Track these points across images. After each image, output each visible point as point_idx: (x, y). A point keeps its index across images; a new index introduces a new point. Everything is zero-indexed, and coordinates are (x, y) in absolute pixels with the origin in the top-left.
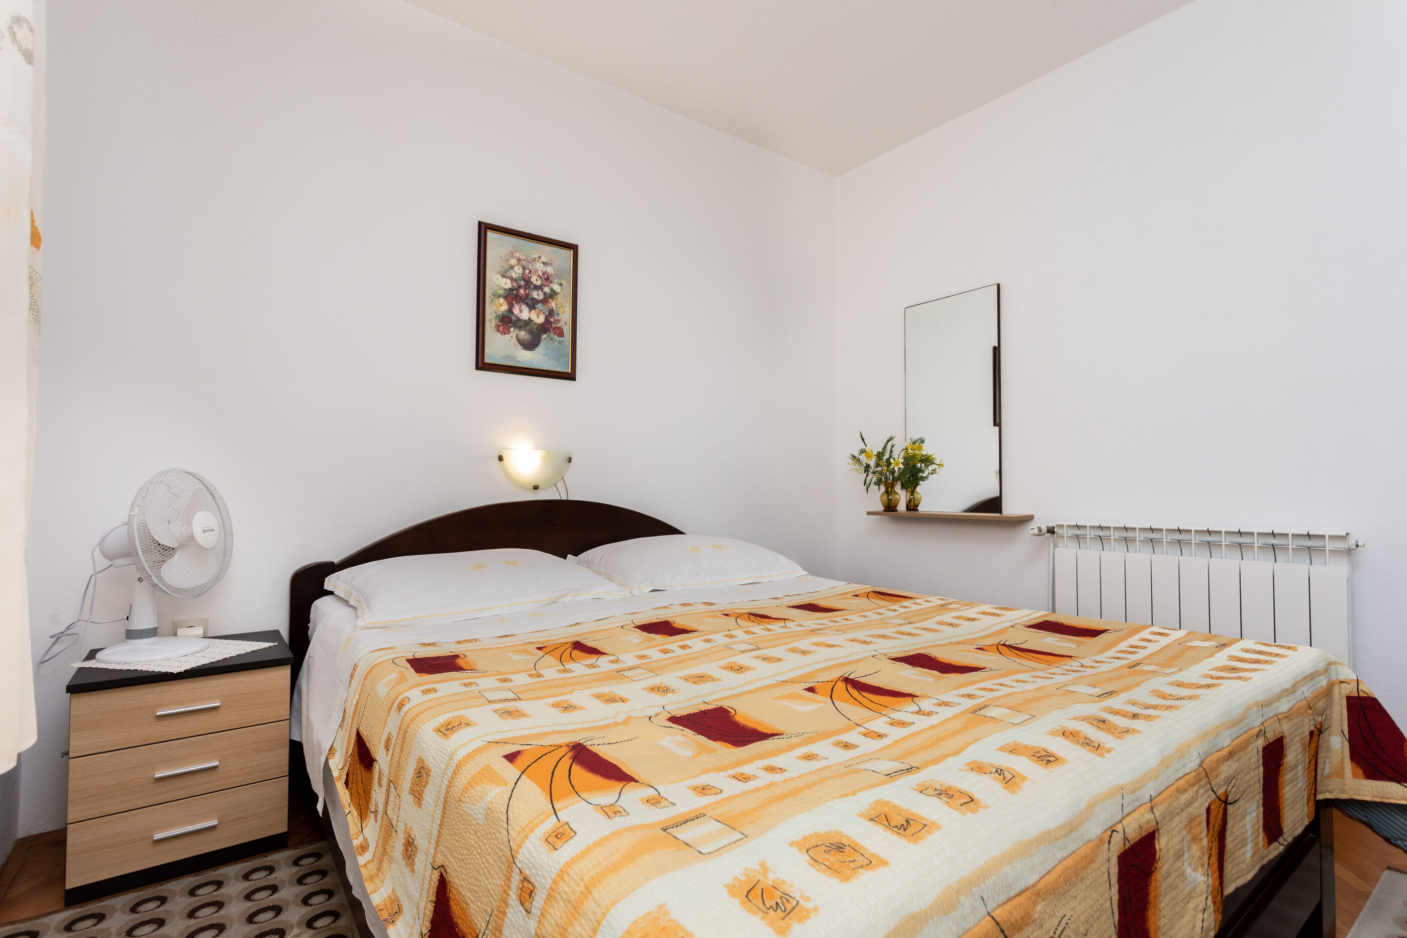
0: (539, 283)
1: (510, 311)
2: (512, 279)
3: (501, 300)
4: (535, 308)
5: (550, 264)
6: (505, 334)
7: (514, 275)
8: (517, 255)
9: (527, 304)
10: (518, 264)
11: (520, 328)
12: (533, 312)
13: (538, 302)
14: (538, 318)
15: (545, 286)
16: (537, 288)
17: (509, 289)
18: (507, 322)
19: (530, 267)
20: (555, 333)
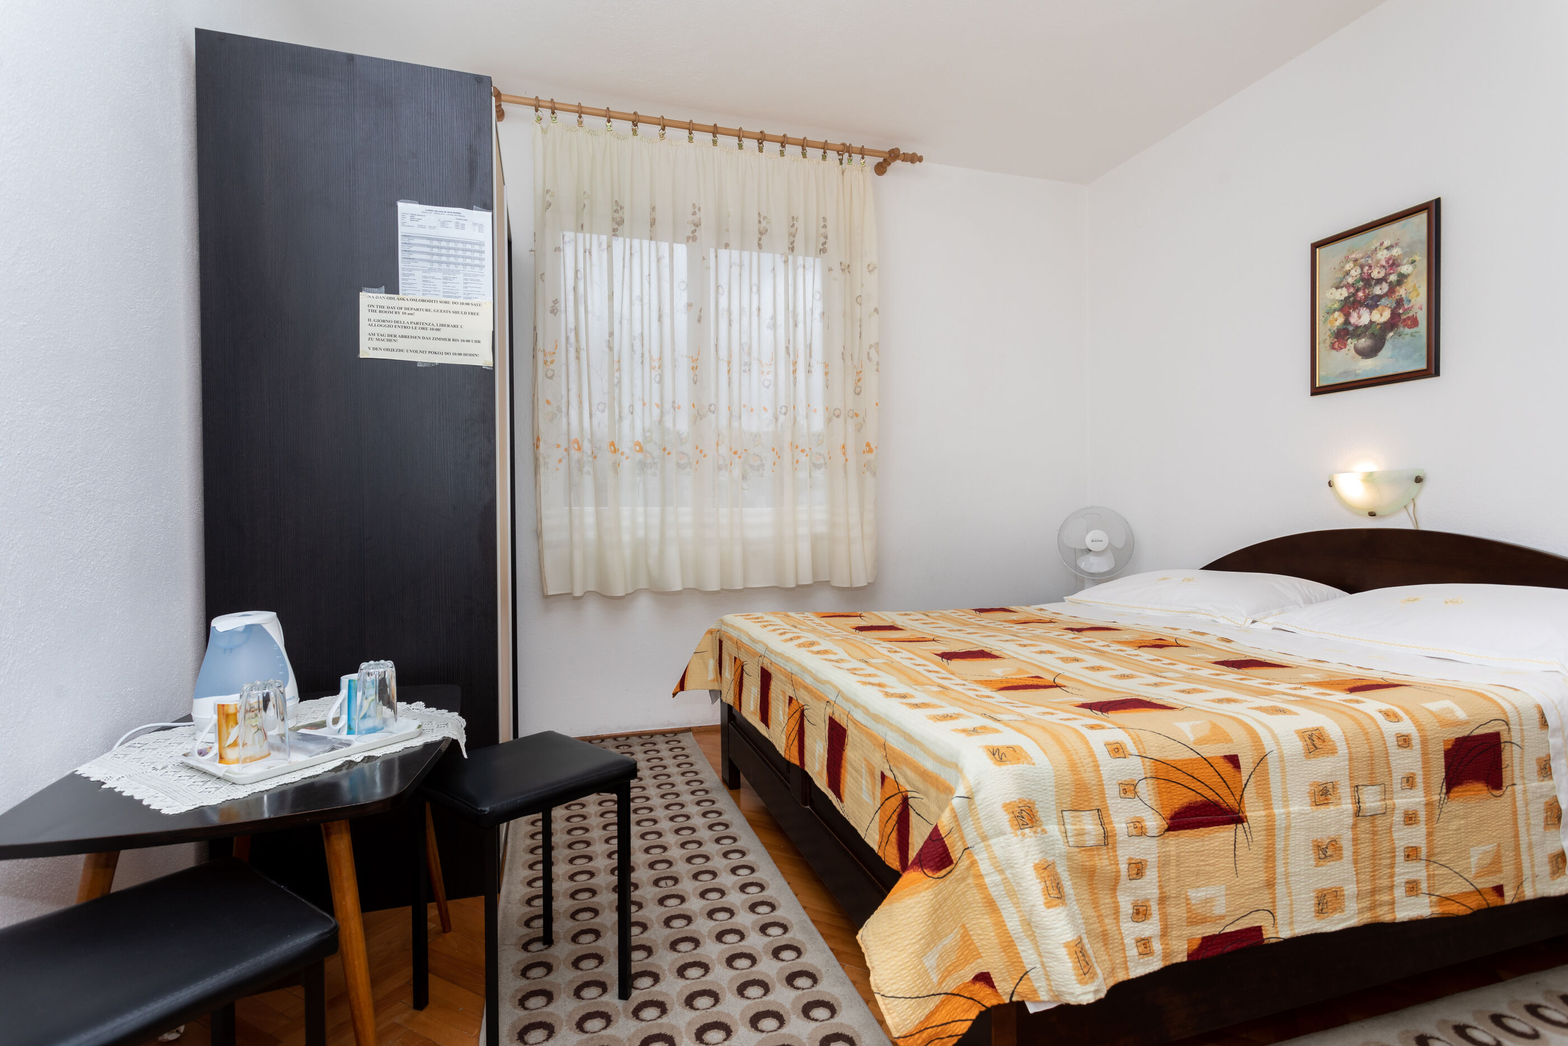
0: (1382, 275)
1: (1347, 322)
2: (1348, 286)
3: (1337, 314)
4: (1377, 306)
5: (1397, 244)
6: (1341, 349)
7: (1350, 280)
8: (1353, 256)
9: (1367, 306)
10: (1355, 266)
11: (1359, 337)
12: (1375, 312)
13: (1380, 297)
14: (1381, 315)
15: (1390, 274)
16: (1379, 281)
17: (1345, 298)
18: (1342, 335)
19: (1370, 262)
20: (1404, 326)
